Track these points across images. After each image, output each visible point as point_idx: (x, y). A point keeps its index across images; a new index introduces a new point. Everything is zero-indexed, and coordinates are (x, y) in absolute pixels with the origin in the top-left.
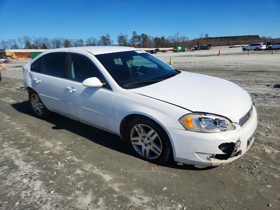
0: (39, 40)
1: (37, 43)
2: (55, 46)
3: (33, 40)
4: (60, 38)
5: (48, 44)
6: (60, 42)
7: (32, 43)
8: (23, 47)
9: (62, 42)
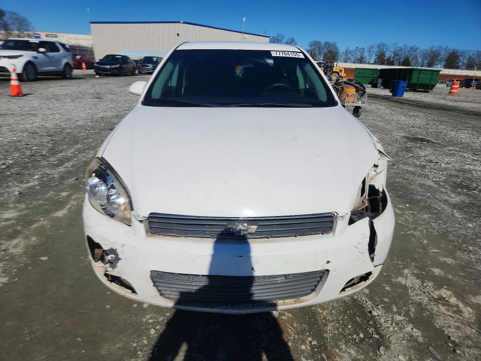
0: (401, 50)
1: (396, 54)
2: (426, 62)
3: (392, 50)
4: (440, 47)
5: (416, 58)
6: (439, 55)
7: (388, 54)
8: (372, 61)
9: (444, 55)
